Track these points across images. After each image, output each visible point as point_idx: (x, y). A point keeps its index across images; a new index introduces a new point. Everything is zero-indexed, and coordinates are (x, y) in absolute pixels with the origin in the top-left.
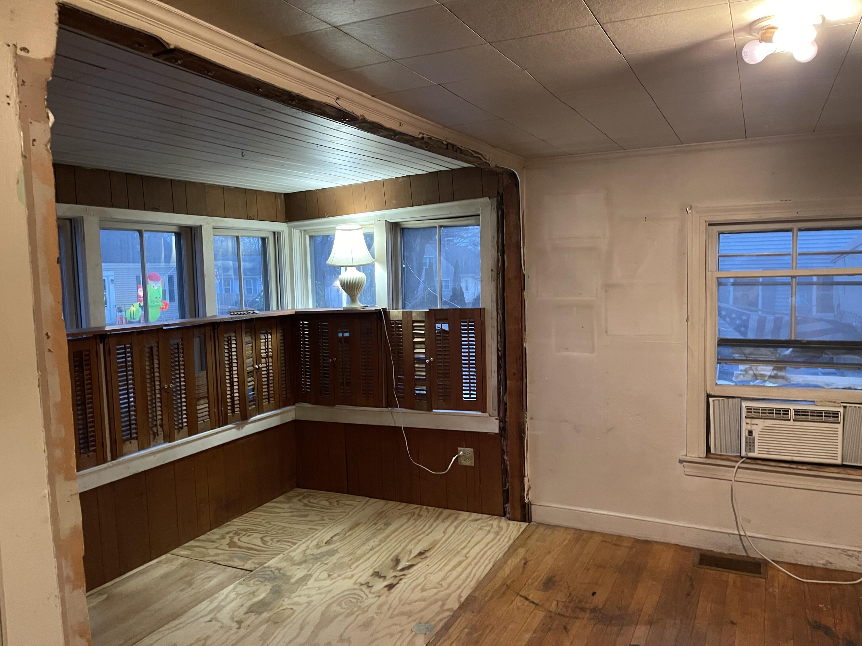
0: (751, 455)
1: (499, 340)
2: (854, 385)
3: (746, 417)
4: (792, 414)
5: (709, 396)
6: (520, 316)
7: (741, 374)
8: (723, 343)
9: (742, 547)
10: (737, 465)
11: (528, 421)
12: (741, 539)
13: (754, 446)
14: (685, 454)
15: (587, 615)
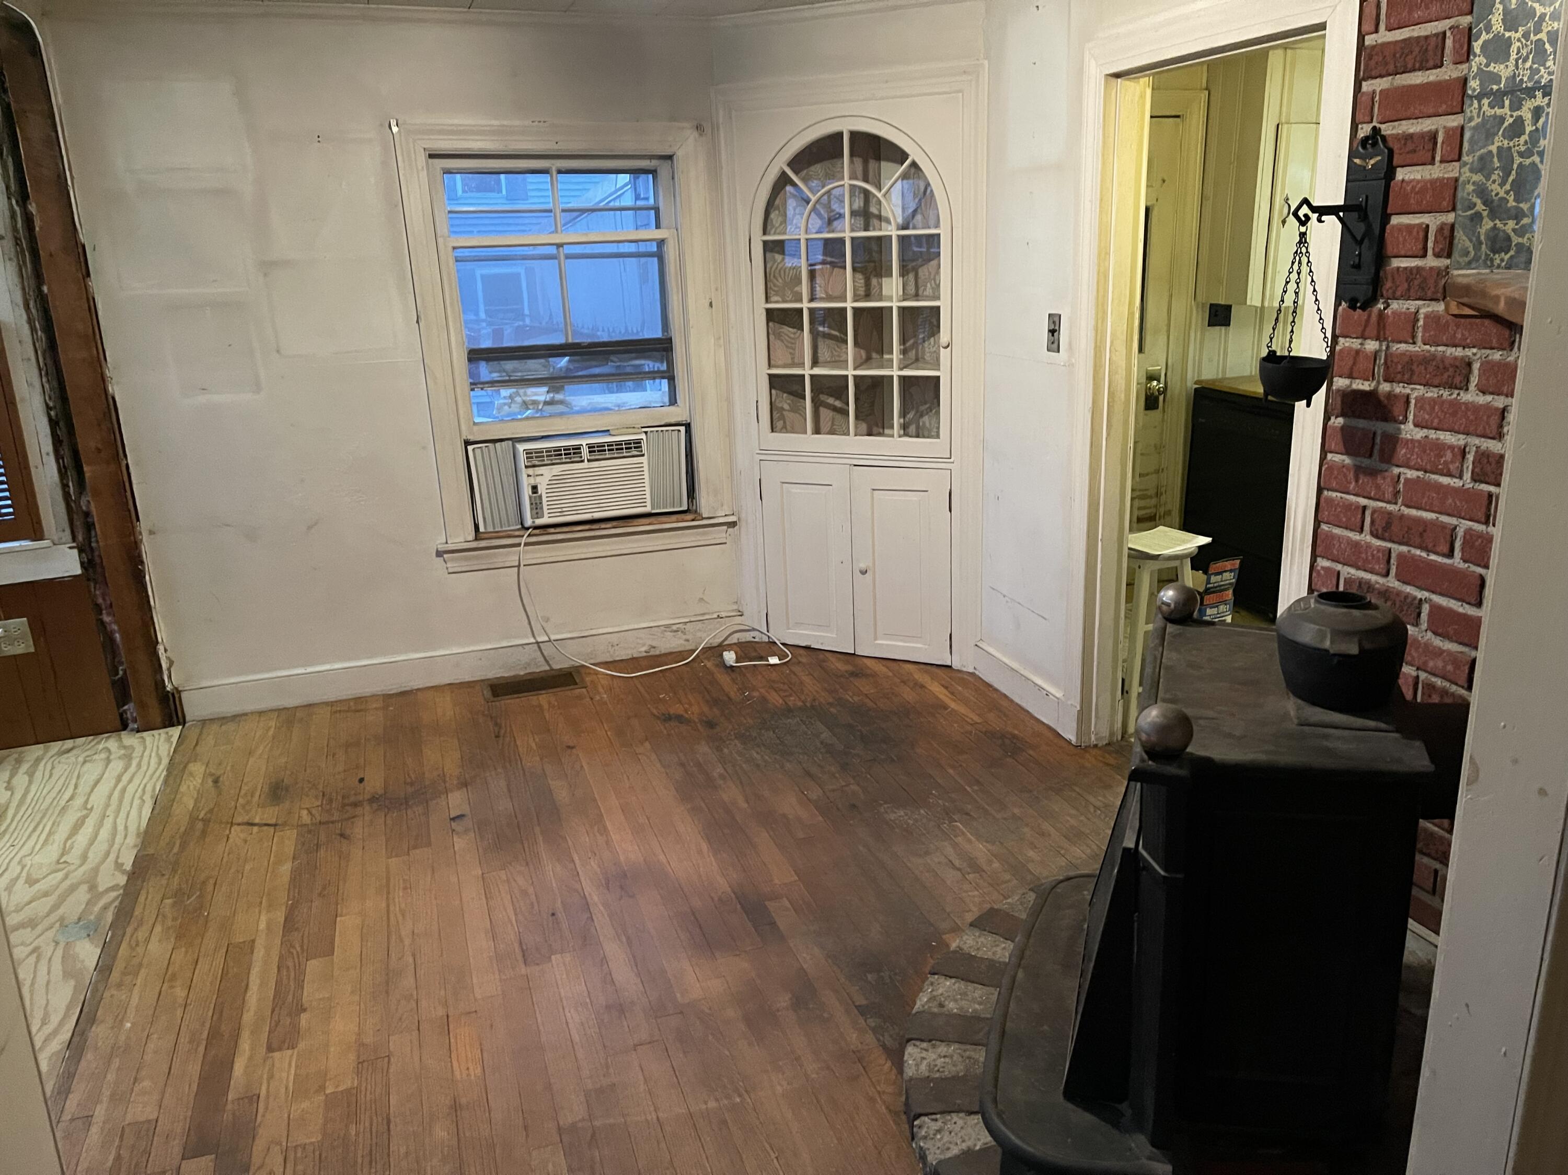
0: (539, 522)
1: (47, 386)
2: (650, 402)
3: (526, 467)
4: (585, 451)
5: (467, 443)
6: (91, 330)
7: (505, 404)
8: (475, 356)
9: (542, 659)
10: (523, 540)
11: (144, 540)
12: (539, 648)
13: (542, 508)
14: (444, 541)
15: (367, 808)
